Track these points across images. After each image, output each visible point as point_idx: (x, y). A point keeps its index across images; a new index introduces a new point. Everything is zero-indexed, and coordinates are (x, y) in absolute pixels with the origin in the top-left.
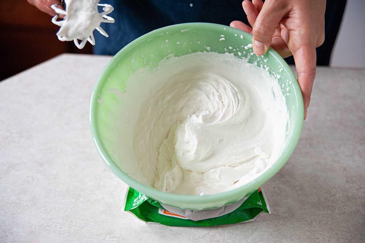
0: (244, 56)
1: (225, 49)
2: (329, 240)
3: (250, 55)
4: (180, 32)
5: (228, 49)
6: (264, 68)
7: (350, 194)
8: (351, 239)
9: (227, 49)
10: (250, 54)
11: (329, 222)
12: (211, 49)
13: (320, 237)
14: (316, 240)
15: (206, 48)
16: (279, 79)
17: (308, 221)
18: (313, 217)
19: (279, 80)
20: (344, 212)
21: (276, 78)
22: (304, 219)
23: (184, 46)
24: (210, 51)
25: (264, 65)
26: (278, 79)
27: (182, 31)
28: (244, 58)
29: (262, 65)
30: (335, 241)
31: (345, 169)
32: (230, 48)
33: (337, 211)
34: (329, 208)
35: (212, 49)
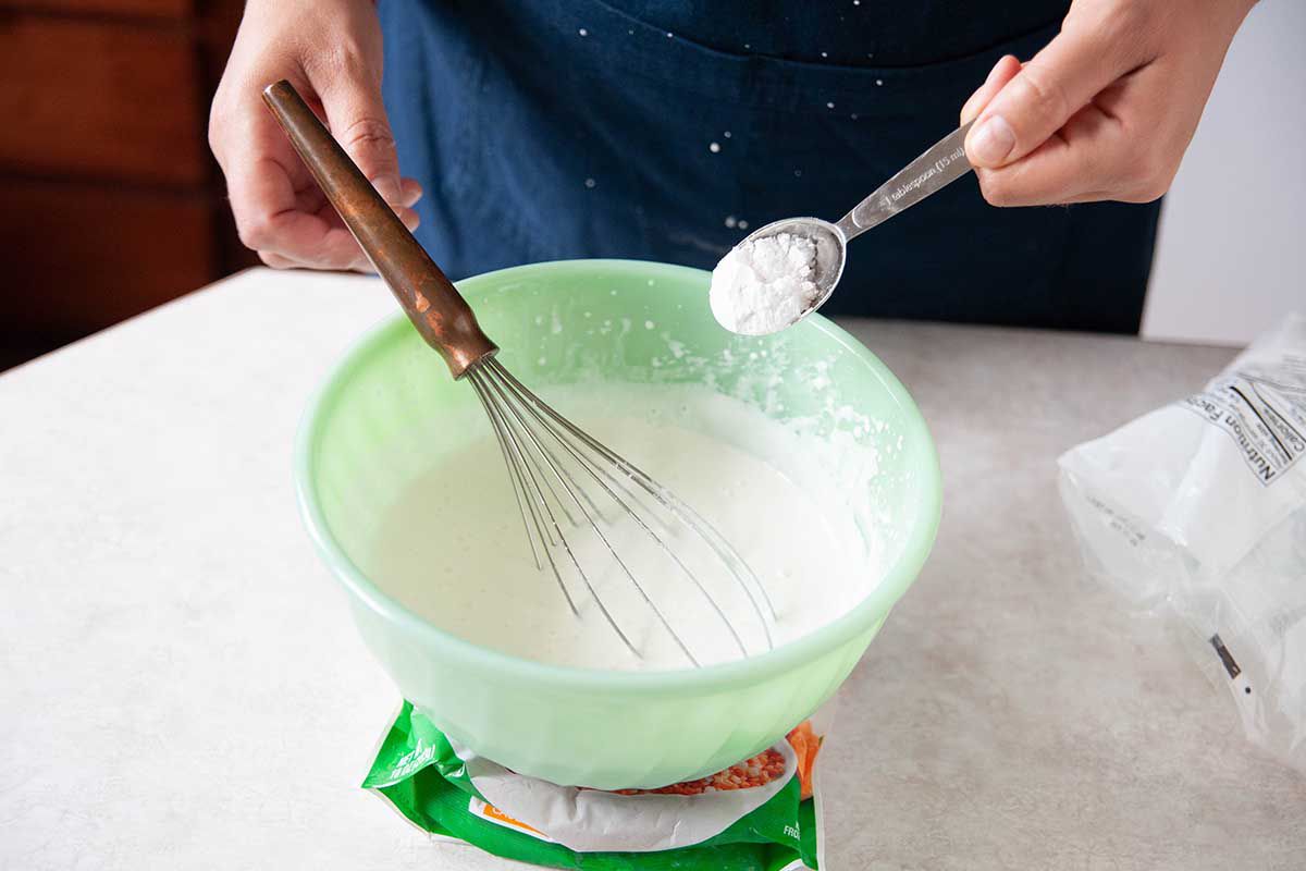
2: (1088, 861)
7: (1154, 727)
8: (1154, 859)
11: (1087, 805)
13: (1059, 851)
14: (1048, 859)
17: (1024, 802)
18: (1038, 790)
20: (1136, 779)
22: (1012, 796)
23: (604, 331)
30: (1107, 864)
31: (1140, 649)
33: (1113, 775)
34: (1091, 764)
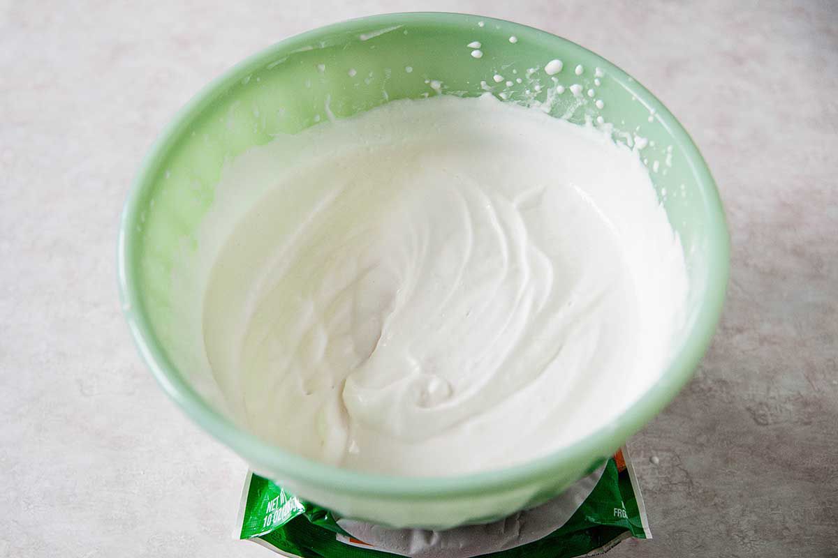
0: (535, 98)
1: (483, 83)
3: (554, 93)
4: (358, 41)
5: (490, 82)
6: (595, 125)
9: (488, 84)
10: (552, 92)
12: (442, 86)
15: (429, 84)
16: (641, 152)
19: (643, 153)
21: (632, 148)
23: (368, 82)
24: (440, 92)
25: (595, 117)
26: (639, 150)
27: (363, 37)
28: (538, 103)
29: (588, 119)
32: (497, 78)
35: (446, 87)
